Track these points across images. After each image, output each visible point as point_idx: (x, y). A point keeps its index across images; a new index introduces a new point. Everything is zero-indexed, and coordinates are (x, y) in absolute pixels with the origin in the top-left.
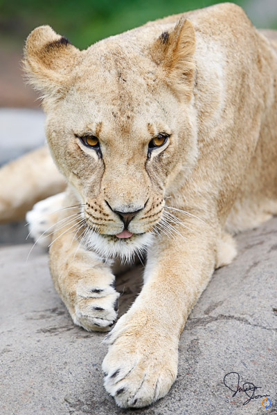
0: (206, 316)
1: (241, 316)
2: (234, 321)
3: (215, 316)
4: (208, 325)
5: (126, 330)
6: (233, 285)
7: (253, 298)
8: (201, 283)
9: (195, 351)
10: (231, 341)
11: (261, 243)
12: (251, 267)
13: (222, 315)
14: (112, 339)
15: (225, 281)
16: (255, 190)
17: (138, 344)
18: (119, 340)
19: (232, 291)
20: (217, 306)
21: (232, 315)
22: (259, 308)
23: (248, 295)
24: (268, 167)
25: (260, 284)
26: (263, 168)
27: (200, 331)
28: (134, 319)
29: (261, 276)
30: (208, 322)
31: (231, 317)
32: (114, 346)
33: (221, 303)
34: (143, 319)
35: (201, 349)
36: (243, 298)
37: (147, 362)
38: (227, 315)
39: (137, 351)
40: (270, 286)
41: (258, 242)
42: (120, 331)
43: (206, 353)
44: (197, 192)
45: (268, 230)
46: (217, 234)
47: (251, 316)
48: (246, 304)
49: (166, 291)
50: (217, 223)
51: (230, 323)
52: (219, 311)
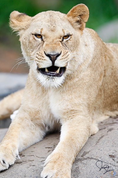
0: (82, 158)
1: (96, 158)
2: (93, 160)
3: (86, 158)
4: (82, 161)
5: (50, 161)
6: (93, 145)
7: (101, 150)
8: (83, 143)
9: (77, 172)
10: (92, 168)
11: (105, 128)
12: (100, 138)
13: (88, 158)
14: (45, 164)
15: (90, 144)
16: (100, 108)
17: (55, 166)
18: (47, 165)
19: (93, 148)
20: (86, 154)
21: (92, 157)
22: (104, 155)
23: (99, 149)
24: (106, 99)
25: (104, 145)
26: (104, 100)
27: (79, 164)
28: (54, 156)
29: (104, 142)
30: (83, 160)
31: (92, 158)
32: (46, 167)
33: (88, 152)
34: (58, 156)
35: (80, 171)
36: (97, 150)
37: (59, 173)
38: (91, 157)
39: (55, 169)
40: (108, 146)
41: (103, 128)
42: (48, 161)
43: (82, 173)
44: (76, 103)
45: (108, 123)
46: (90, 121)
47: (100, 158)
48: (98, 153)
49: (68, 146)
50: (89, 117)
51: (92, 161)
52: (87, 155)
